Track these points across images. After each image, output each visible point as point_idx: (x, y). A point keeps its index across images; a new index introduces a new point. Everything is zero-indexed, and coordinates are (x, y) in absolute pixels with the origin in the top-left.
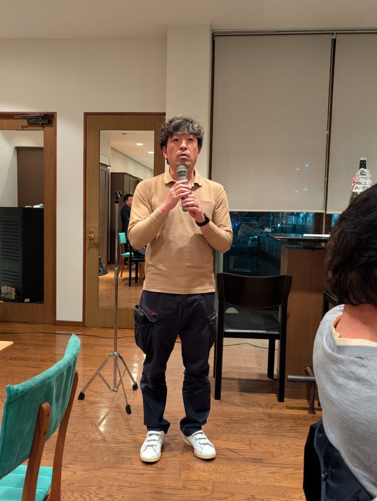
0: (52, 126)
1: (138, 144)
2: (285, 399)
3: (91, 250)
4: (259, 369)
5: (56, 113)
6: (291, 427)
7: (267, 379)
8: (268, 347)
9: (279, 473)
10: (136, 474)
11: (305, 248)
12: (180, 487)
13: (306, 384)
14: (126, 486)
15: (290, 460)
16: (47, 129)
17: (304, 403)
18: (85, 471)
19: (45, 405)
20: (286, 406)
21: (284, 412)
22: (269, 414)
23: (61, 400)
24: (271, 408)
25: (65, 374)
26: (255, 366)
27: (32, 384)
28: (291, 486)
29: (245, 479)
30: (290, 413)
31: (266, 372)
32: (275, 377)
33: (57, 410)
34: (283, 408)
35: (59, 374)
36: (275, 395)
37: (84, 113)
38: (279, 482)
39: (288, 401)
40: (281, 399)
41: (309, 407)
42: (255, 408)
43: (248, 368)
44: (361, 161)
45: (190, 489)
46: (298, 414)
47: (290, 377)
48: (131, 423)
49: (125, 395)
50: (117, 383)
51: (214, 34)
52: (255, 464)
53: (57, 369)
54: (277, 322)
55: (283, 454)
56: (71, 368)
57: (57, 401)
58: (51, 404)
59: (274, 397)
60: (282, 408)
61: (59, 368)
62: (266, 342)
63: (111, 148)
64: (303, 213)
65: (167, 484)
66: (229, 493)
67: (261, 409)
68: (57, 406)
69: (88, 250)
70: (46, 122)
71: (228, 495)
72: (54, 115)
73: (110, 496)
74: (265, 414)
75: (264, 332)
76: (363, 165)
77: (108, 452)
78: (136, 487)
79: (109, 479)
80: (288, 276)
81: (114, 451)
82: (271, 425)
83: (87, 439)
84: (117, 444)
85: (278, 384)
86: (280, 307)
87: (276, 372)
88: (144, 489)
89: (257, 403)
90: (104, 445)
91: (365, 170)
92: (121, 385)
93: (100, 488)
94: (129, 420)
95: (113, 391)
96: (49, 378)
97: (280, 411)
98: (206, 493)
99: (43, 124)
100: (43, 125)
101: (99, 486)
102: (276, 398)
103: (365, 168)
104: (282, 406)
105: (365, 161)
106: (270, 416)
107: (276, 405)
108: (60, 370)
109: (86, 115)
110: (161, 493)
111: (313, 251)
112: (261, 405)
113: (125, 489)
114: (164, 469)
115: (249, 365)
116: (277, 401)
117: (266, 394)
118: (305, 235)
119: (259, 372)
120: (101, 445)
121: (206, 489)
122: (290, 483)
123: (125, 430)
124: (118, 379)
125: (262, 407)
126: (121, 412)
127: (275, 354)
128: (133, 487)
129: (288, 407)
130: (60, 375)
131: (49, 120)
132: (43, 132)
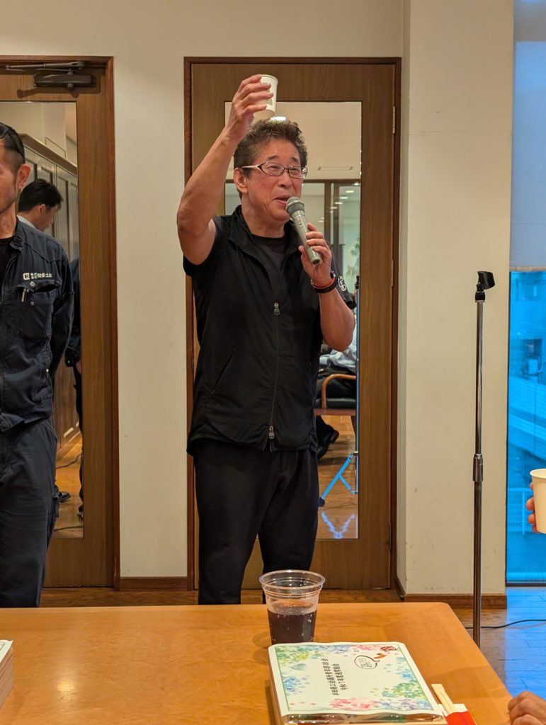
0: (98, 92)
5: (111, 58)
16: (87, 98)
37: (185, 58)
70: (85, 80)
72: (105, 64)
99: (75, 85)
100: (75, 90)
109: (190, 63)
131: (93, 78)
132: (75, 104)
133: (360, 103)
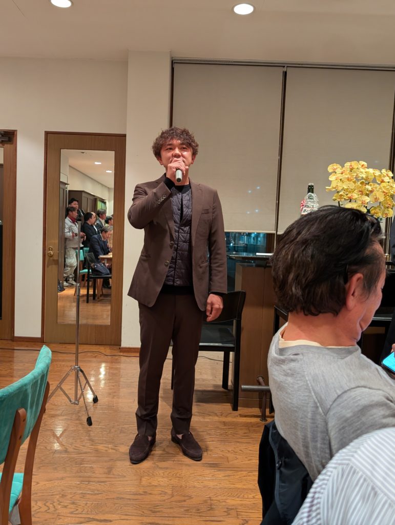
0: (12, 144)
1: (96, 163)
2: (239, 408)
3: (50, 267)
4: (215, 380)
5: (16, 131)
6: (245, 433)
7: (222, 389)
8: (223, 360)
9: (234, 475)
10: (98, 482)
11: (258, 266)
12: (141, 493)
13: (258, 393)
14: (88, 494)
15: (244, 464)
16: (8, 146)
17: (257, 411)
18: (47, 481)
19: (21, 411)
20: (240, 415)
21: (238, 420)
22: (224, 422)
23: (34, 408)
24: (226, 416)
25: (39, 382)
26: (210, 378)
27: (10, 391)
28: (245, 487)
29: (202, 482)
30: (243, 421)
31: (221, 383)
32: (229, 388)
33: (30, 416)
34: (237, 416)
35: (34, 381)
36: (229, 404)
37: (45, 132)
38: (234, 484)
39: (241, 410)
40: (235, 408)
41: (260, 414)
42: (211, 417)
43: (204, 380)
44: (309, 186)
45: (150, 494)
46: (250, 421)
47: (244, 387)
48: (92, 434)
49: (86, 407)
50: (78, 396)
51: (174, 62)
52: (211, 468)
53: (33, 377)
54: (232, 336)
55: (237, 459)
56: (44, 377)
57: (31, 407)
58: (26, 410)
59: (228, 407)
60: (235, 417)
61: (34, 376)
62: (220, 355)
63: (70, 166)
64: (254, 233)
65: (129, 490)
66: (188, 496)
67: (216, 418)
68: (31, 412)
69: (48, 267)
70: (6, 139)
71: (186, 498)
72: (14, 133)
73: (73, 503)
74: (220, 422)
75: (220, 344)
76: (311, 190)
77: (71, 462)
78: (98, 494)
79: (72, 487)
80: (242, 292)
81: (76, 461)
82: (226, 433)
83: (49, 450)
84: (79, 454)
85: (232, 394)
86: (235, 321)
87: (230, 383)
88: (106, 495)
89: (213, 412)
90: (66, 455)
91: (312, 194)
92: (82, 398)
93: (63, 496)
94: (90, 431)
95: (74, 403)
96: (26, 385)
97: (234, 420)
98: (166, 497)
99: (2, 141)
101: (63, 495)
102: (230, 407)
103: (313, 192)
104: (236, 414)
105: (313, 186)
106: (224, 423)
107: (230, 413)
108: (35, 378)
109: (47, 133)
110: (123, 498)
111: (265, 268)
112: (216, 414)
113: (88, 496)
114: (125, 477)
115: (205, 377)
116: (231, 410)
117: (221, 404)
118: (257, 254)
119: (215, 383)
120: (63, 456)
121: (166, 493)
122: (244, 485)
123: (86, 441)
124: (79, 392)
125: (217, 416)
126: (81, 424)
127: (230, 367)
128: (95, 495)
129: (241, 416)
130: (35, 383)
131: (9, 138)
132: (3, 149)
133: (114, 152)
